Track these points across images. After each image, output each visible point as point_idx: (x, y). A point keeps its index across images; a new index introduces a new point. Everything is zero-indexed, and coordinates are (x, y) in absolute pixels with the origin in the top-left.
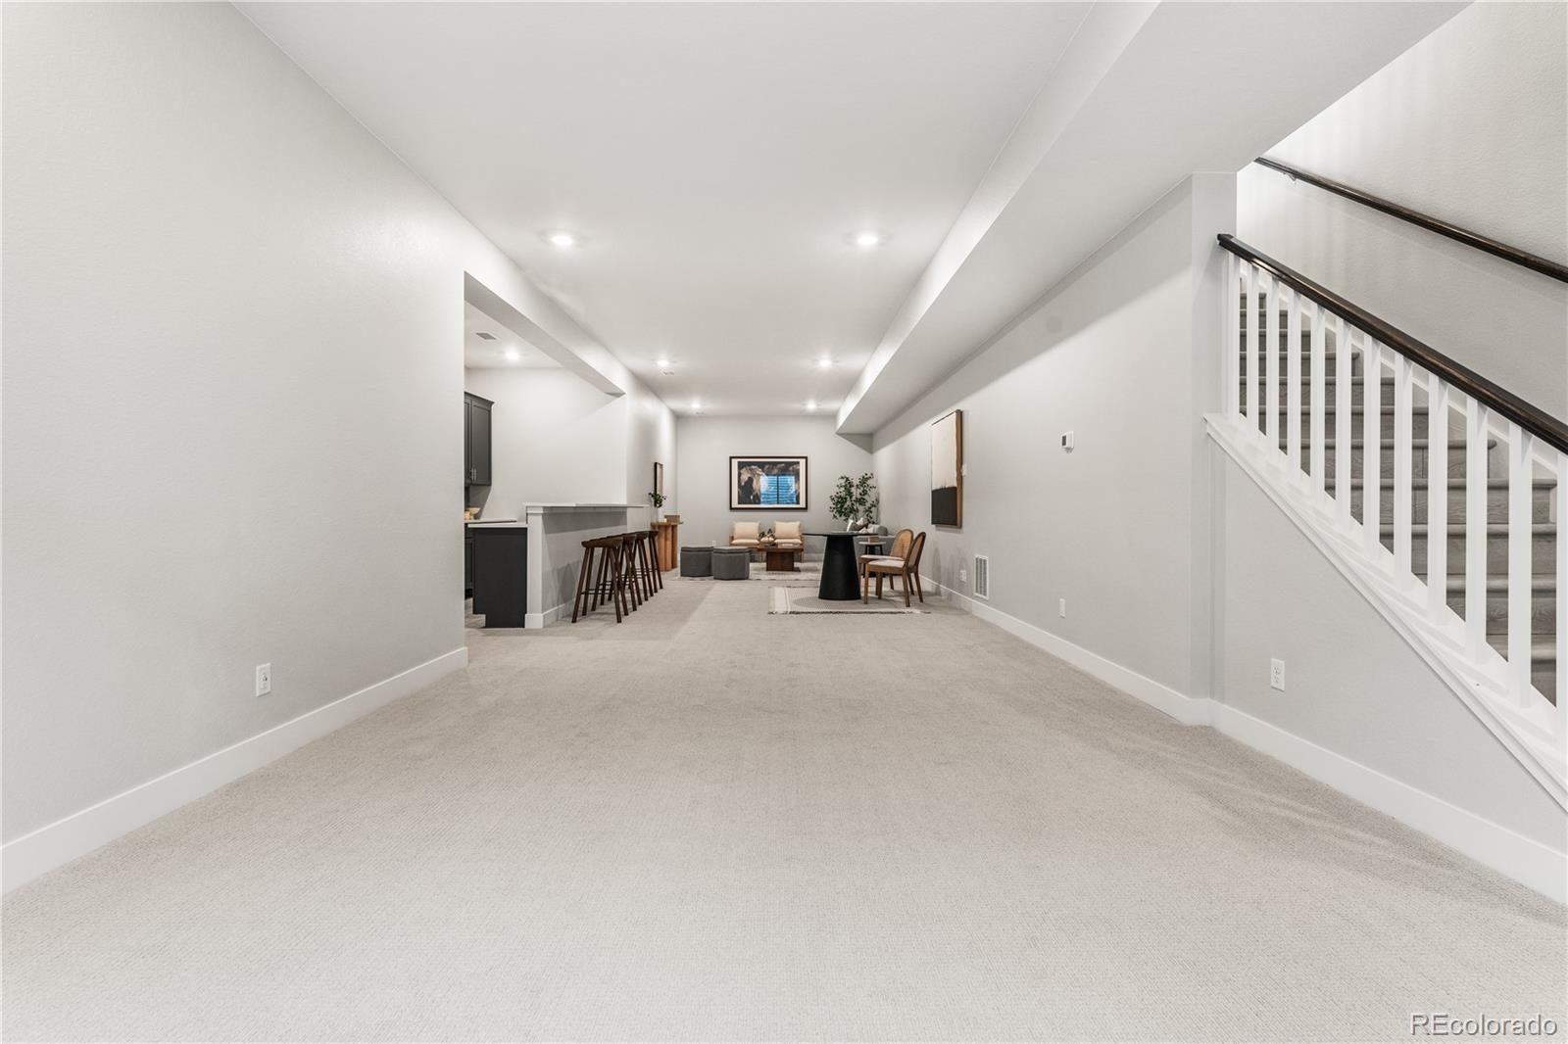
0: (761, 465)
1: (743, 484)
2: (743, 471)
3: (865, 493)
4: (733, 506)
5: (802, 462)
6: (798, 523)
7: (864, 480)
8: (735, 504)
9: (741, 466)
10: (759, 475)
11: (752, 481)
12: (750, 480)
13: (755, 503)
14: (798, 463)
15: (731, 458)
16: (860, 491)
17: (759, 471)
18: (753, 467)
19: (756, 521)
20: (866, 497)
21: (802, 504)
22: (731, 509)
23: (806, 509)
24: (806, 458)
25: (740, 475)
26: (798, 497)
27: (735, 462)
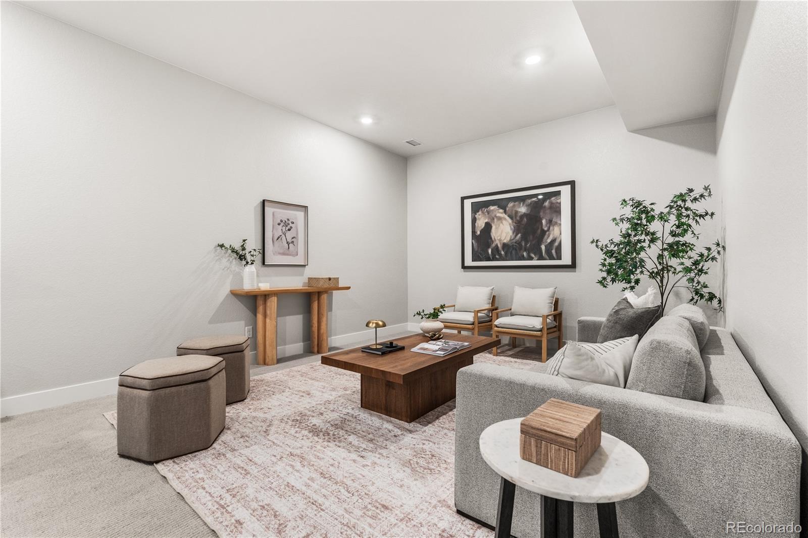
0: (502, 204)
1: (479, 233)
2: (479, 215)
3: (682, 228)
4: (466, 265)
5: (566, 191)
6: (549, 291)
7: (680, 202)
8: (469, 262)
9: (476, 208)
10: (500, 219)
11: (491, 227)
12: (488, 227)
13: (494, 259)
14: (558, 193)
15: (463, 199)
16: (669, 227)
17: (500, 213)
18: (492, 208)
19: (487, 287)
20: (688, 238)
21: (566, 259)
22: (464, 267)
23: (573, 266)
24: (572, 183)
25: (474, 221)
26: (559, 249)
27: (468, 203)
